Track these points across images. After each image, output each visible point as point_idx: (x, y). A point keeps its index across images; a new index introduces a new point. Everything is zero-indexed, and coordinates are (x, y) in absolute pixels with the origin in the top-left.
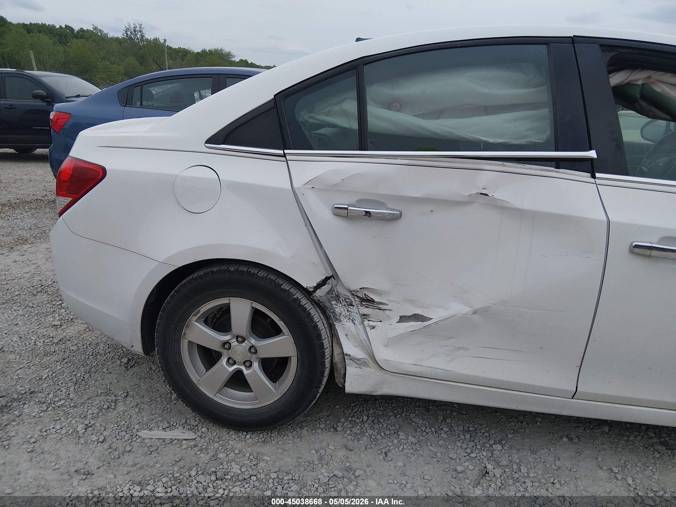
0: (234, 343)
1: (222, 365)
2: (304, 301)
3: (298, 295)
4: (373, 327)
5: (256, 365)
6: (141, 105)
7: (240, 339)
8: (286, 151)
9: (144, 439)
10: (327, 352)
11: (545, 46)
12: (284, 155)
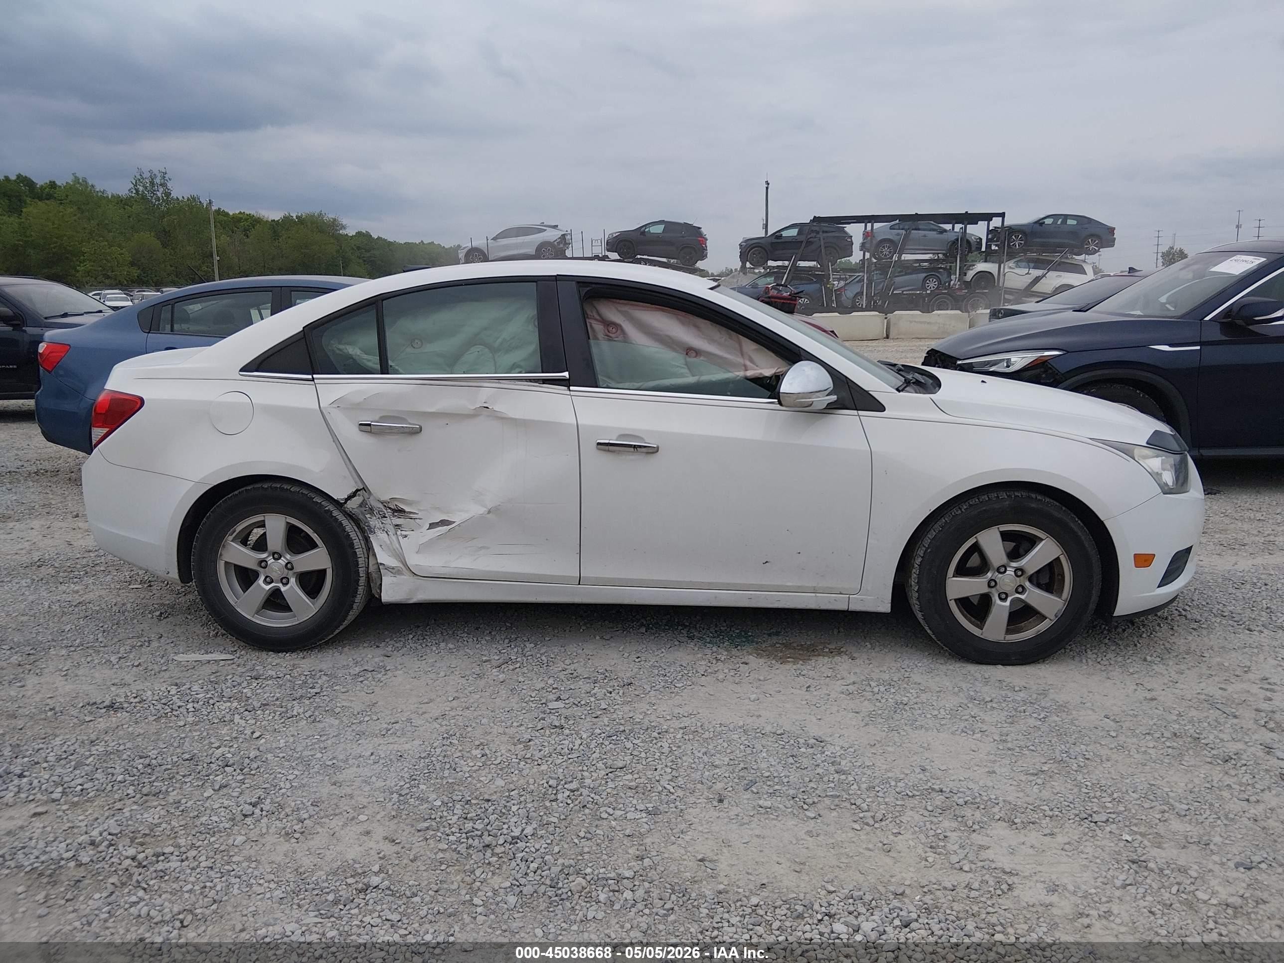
0: (271, 560)
1: (259, 585)
2: (336, 513)
3: (331, 507)
4: (406, 536)
5: (293, 580)
6: (172, 331)
7: (276, 556)
8: (315, 376)
9: (181, 662)
10: (361, 561)
11: (535, 284)
12: (313, 379)
